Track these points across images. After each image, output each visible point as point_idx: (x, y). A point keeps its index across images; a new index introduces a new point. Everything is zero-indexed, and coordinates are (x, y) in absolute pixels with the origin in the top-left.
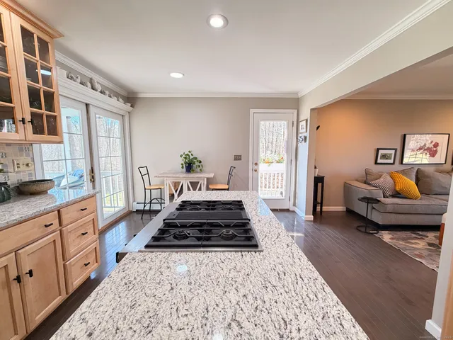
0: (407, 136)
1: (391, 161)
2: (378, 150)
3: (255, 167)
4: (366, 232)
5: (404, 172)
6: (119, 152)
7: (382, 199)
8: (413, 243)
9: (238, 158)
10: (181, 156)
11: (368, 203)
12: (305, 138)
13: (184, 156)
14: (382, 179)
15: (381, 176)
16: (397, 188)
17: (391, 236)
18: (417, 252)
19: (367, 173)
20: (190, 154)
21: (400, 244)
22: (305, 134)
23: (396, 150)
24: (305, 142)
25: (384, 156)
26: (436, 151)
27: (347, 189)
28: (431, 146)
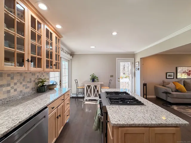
0: (178, 68)
1: (173, 77)
2: (167, 73)
3: (118, 80)
4: (166, 106)
5: (178, 82)
6: (67, 74)
7: (171, 92)
8: (187, 110)
9: (112, 76)
10: (90, 75)
11: (166, 94)
12: (139, 69)
13: (92, 76)
14: (170, 85)
15: (170, 83)
16: (177, 88)
17: (177, 107)
18: (189, 114)
19: (164, 82)
20: (94, 75)
21: (182, 111)
22: (138, 67)
23: (174, 73)
24: (139, 70)
25: (169, 76)
26: (190, 74)
27: (156, 88)
28: (188, 71)
